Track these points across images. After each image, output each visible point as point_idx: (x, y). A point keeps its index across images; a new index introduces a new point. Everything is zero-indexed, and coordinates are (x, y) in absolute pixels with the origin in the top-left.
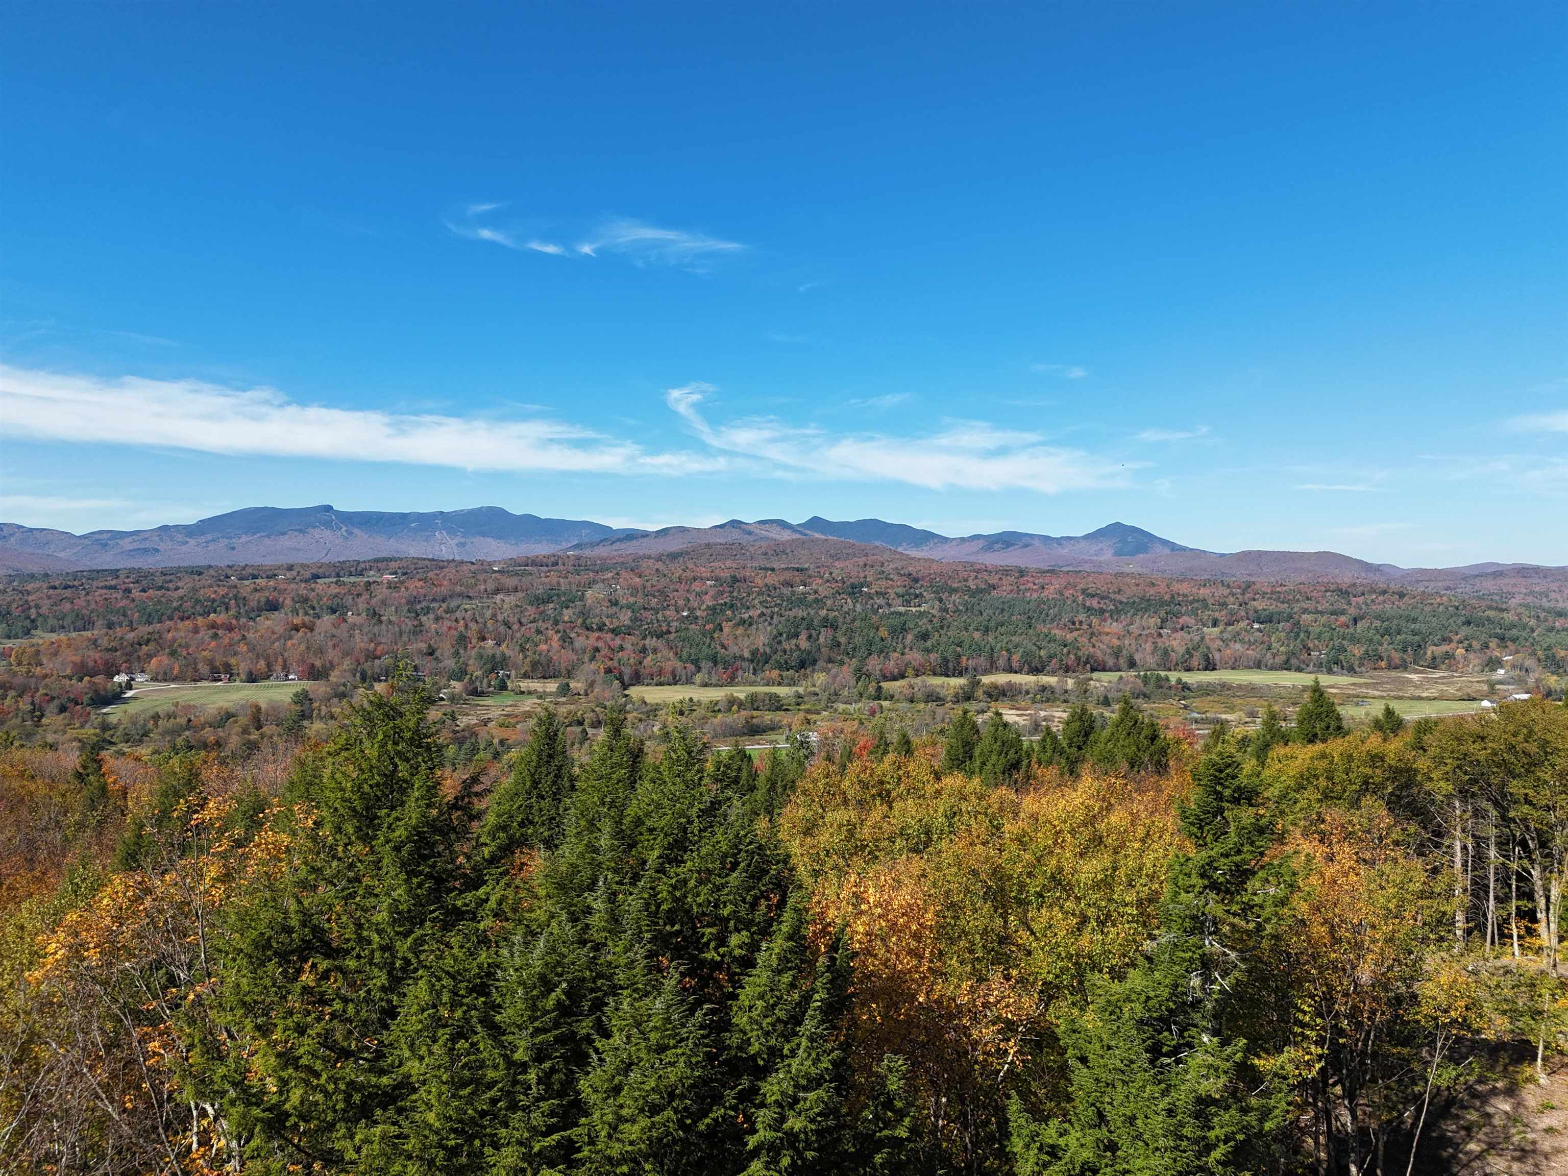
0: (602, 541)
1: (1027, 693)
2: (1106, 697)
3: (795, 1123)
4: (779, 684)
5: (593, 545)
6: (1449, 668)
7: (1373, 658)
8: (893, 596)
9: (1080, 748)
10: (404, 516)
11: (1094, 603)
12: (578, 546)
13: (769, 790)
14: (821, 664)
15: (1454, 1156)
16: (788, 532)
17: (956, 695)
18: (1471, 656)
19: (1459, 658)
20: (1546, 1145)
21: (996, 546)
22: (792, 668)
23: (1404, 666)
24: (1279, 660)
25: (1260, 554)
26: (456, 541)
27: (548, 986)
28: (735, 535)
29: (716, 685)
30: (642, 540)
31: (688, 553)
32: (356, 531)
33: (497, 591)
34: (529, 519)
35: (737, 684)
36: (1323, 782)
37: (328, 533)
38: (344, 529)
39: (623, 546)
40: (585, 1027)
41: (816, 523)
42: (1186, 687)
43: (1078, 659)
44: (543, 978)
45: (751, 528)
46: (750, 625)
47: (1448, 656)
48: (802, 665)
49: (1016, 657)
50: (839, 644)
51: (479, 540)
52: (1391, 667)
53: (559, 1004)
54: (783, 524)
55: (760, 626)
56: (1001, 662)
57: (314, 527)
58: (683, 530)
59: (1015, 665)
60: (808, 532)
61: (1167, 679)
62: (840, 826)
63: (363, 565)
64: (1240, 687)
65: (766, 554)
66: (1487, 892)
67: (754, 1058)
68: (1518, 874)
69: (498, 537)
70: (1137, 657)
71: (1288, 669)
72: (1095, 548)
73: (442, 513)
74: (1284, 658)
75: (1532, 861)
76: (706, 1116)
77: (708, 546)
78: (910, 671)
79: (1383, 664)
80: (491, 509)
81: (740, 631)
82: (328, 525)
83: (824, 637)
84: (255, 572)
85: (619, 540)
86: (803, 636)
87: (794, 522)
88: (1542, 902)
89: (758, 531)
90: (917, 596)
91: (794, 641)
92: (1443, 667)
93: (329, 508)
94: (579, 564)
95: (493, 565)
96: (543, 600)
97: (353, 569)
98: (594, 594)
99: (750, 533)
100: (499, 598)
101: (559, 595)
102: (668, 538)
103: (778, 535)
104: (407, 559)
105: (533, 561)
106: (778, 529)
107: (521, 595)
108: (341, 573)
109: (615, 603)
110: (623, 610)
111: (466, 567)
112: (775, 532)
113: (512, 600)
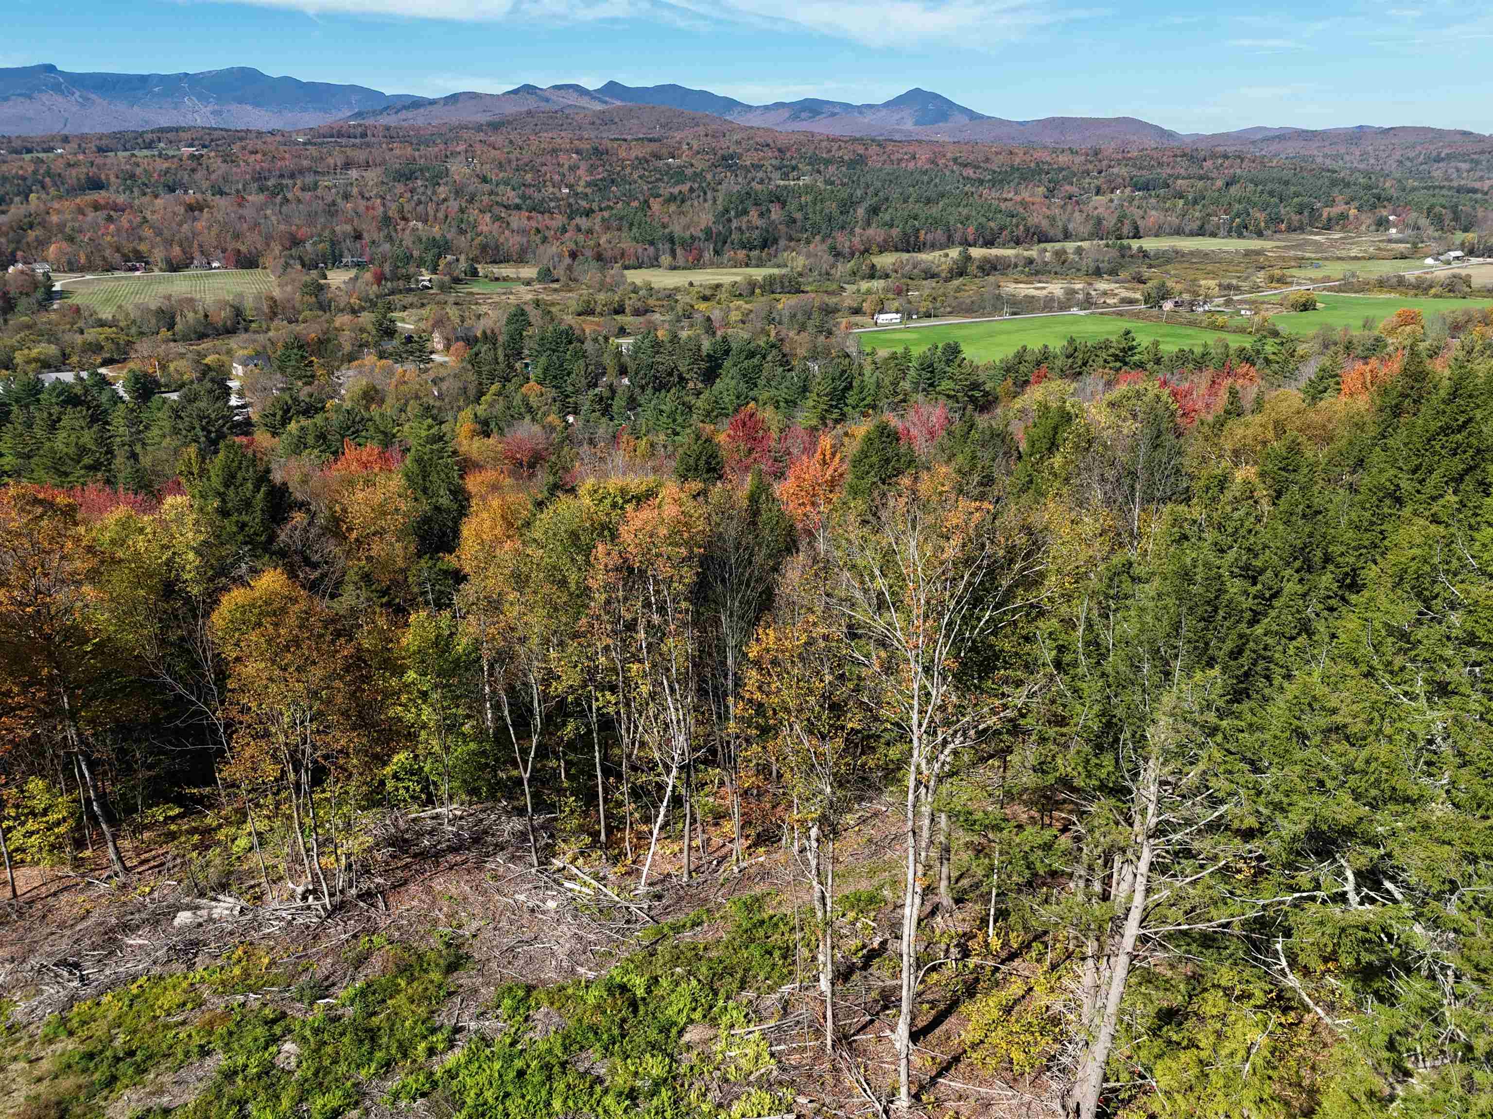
0: (386, 109)
1: (1016, 266)
2: (1098, 268)
4: (747, 265)
5: (375, 113)
6: (1343, 229)
7: (1275, 220)
8: (770, 169)
11: (969, 172)
12: (359, 115)
14: (782, 243)
16: (587, 99)
17: (951, 271)
18: (1363, 217)
19: (1351, 218)
21: (803, 115)
22: (755, 247)
23: (1301, 229)
24: (1195, 226)
25: (1064, 121)
26: (210, 108)
28: (531, 103)
29: (684, 268)
30: (430, 108)
31: (509, 123)
32: (93, 96)
33: (347, 165)
34: (288, 82)
35: (704, 266)
37: (60, 99)
38: (78, 94)
39: (410, 115)
41: (612, 88)
42: (1145, 254)
43: (1027, 230)
45: (547, 94)
46: (683, 201)
47: (1343, 216)
48: (764, 245)
49: (971, 230)
50: (794, 221)
51: (234, 107)
52: (1291, 229)
54: (580, 90)
55: (696, 203)
56: (957, 237)
57: (40, 91)
58: (473, 96)
59: (971, 238)
60: (607, 99)
61: (1130, 248)
64: (1192, 253)
65: (593, 124)
69: (256, 105)
70: (1071, 227)
71: (1203, 235)
72: (896, 116)
73: (186, 74)
74: (1199, 223)
77: (529, 113)
78: (874, 247)
79: (1283, 226)
81: (673, 208)
82: (57, 88)
83: (776, 214)
84: (29, 145)
86: (754, 214)
87: (591, 88)
89: (554, 98)
90: (794, 168)
91: (745, 219)
92: (1338, 228)
93: (51, 68)
94: (390, 135)
95: (294, 136)
96: (406, 176)
97: (140, 141)
98: (458, 169)
99: (547, 100)
100: (354, 173)
101: (421, 170)
102: (459, 105)
103: (584, 102)
104: (189, 129)
105: (339, 132)
106: (575, 95)
107: (379, 170)
108: (128, 146)
109: (485, 180)
110: (502, 187)
111: (270, 139)
112: (572, 99)
113: (372, 176)
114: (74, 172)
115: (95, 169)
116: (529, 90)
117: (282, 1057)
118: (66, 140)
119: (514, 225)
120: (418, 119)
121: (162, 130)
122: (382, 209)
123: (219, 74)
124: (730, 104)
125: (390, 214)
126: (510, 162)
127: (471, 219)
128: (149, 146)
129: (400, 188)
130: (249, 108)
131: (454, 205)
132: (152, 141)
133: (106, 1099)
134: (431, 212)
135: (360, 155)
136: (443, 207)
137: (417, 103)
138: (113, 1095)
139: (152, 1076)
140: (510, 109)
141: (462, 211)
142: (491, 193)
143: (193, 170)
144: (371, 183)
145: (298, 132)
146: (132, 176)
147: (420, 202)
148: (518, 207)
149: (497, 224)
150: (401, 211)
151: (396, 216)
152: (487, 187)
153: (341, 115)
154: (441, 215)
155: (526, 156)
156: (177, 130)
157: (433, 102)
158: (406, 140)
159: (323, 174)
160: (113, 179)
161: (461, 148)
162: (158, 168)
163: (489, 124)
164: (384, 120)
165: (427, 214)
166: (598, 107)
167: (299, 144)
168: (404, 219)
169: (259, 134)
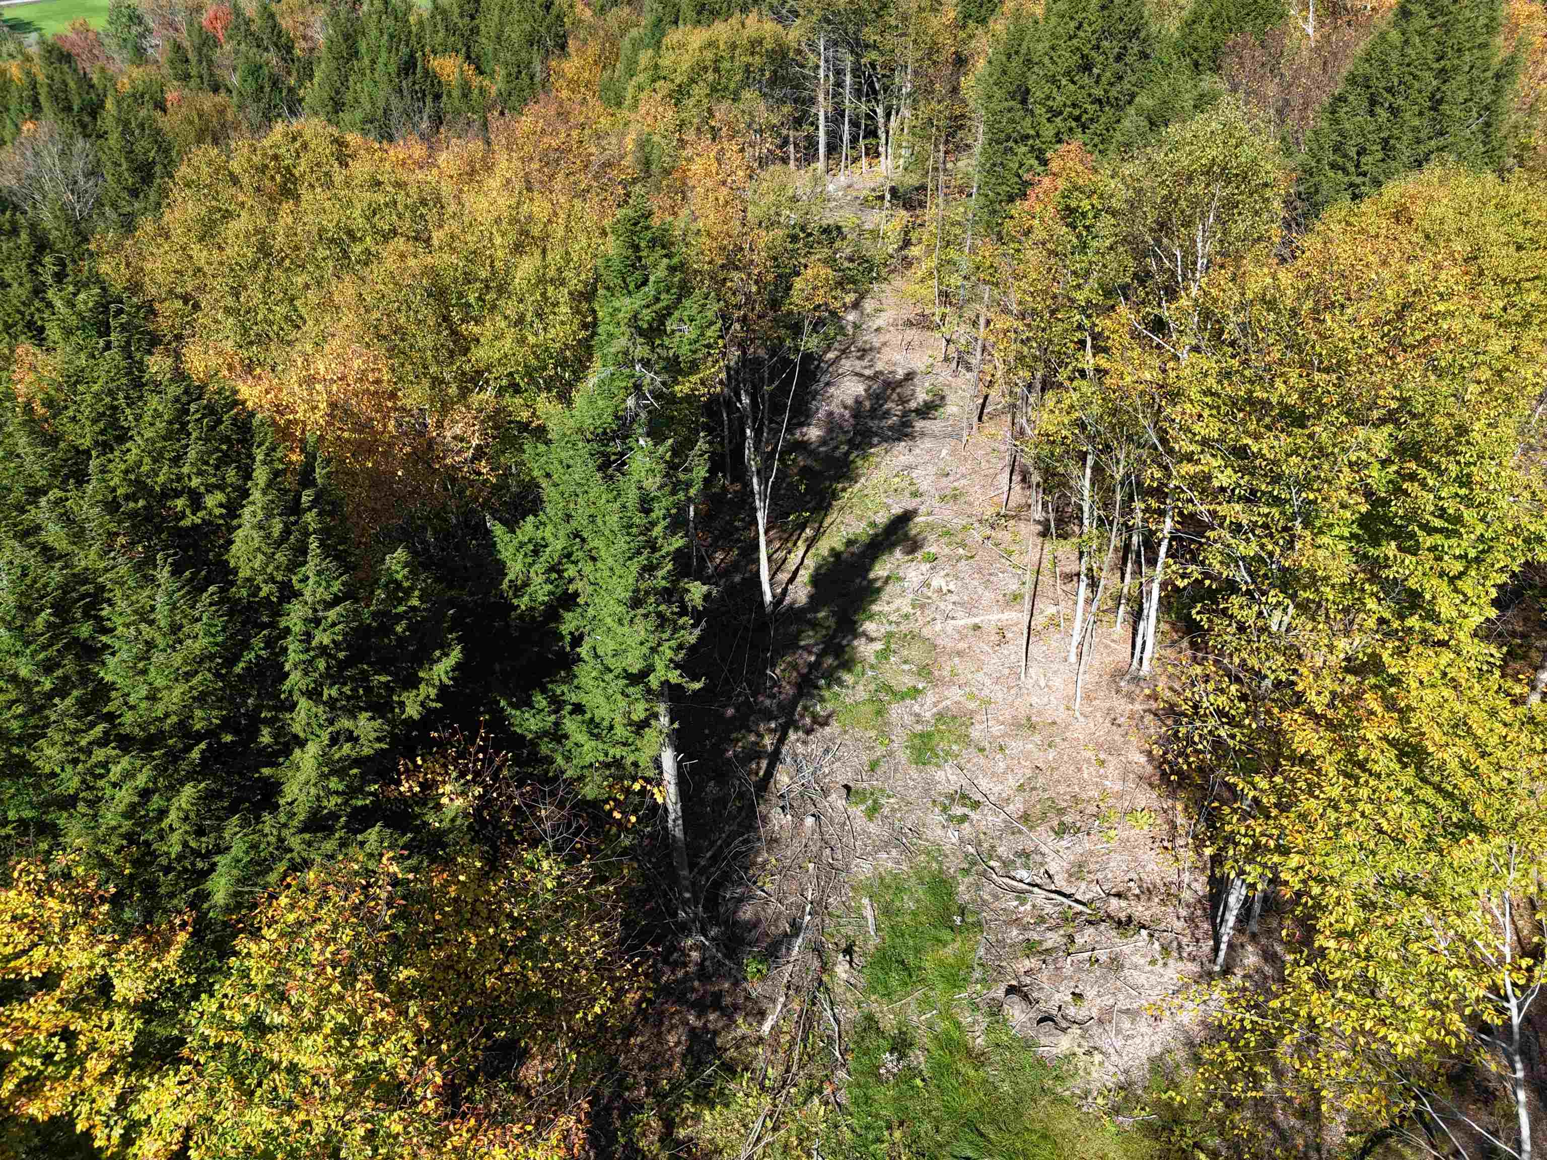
3: (322, 638)
9: (472, 18)
13: (123, 133)
15: (818, 366)
20: (876, 341)
27: (28, 612)
36: (710, 76)
40: (85, 630)
44: (20, 607)
53: (49, 626)
62: (247, 236)
66: (843, 116)
67: (267, 598)
68: (867, 115)
75: (877, 101)
76: (239, 660)
88: (883, 141)
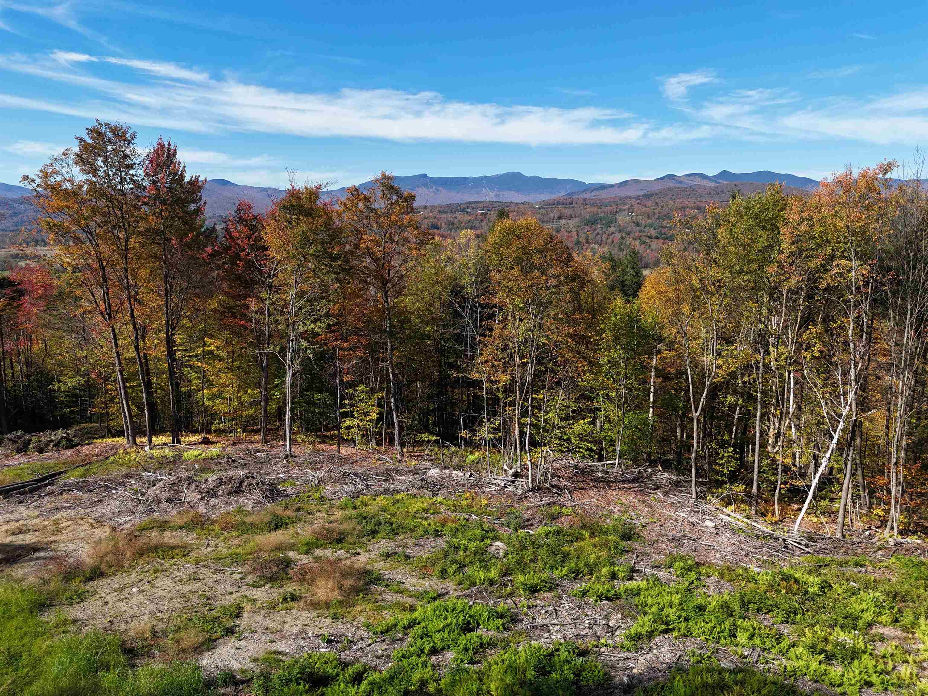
0: (584, 191)
5: (578, 193)
10: (465, 179)
12: (570, 194)
16: (707, 181)
26: (494, 194)
28: (671, 184)
30: (611, 189)
31: (657, 194)
32: (440, 188)
33: (560, 218)
34: (536, 179)
37: (426, 190)
38: (435, 187)
39: (598, 193)
41: (724, 174)
45: (682, 179)
51: (506, 191)
54: (702, 176)
57: (418, 187)
58: (637, 182)
60: (720, 181)
63: (464, 206)
65: (710, 194)
69: (518, 190)
73: (486, 177)
80: (513, 173)
82: (425, 185)
85: (595, 189)
87: (710, 175)
89: (686, 181)
93: (425, 176)
94: (585, 203)
95: (534, 205)
96: (592, 222)
97: (459, 208)
98: (622, 219)
99: (681, 182)
100: (563, 221)
101: (601, 219)
102: (627, 187)
103: (705, 183)
104: (483, 202)
105: (558, 202)
106: (699, 179)
107: (577, 220)
108: (453, 211)
109: (638, 224)
110: (647, 228)
111: (522, 206)
112: (698, 181)
113: (573, 223)
114: (426, 221)
115: (436, 220)
116: (671, 177)
117: (493, 548)
118: (425, 208)
119: (653, 247)
120: (603, 195)
121: (470, 203)
122: (576, 237)
123: (502, 175)
124: (808, 181)
125: (581, 240)
126: (654, 214)
127: (628, 243)
128: (463, 210)
129: (587, 228)
130: (514, 192)
131: (618, 235)
132: (464, 208)
133: (369, 541)
134: (604, 240)
135: (568, 212)
136: (611, 237)
137: (603, 187)
138: (375, 540)
139: (401, 537)
140: (657, 188)
141: (622, 238)
142: (640, 231)
143: (482, 221)
144: (571, 226)
145: (536, 203)
146: (453, 224)
147: (598, 234)
148: (657, 238)
149: (643, 246)
150: (587, 239)
151: (584, 241)
152: (638, 228)
153: (560, 195)
154: (609, 241)
155: (665, 210)
156: (477, 202)
157: (612, 186)
158: (593, 205)
159: (547, 222)
160: (443, 225)
161: (626, 207)
162: (465, 219)
163: (644, 196)
164: (584, 196)
165: (601, 241)
166: (713, 185)
167: (536, 208)
168: (588, 242)
169: (517, 204)
